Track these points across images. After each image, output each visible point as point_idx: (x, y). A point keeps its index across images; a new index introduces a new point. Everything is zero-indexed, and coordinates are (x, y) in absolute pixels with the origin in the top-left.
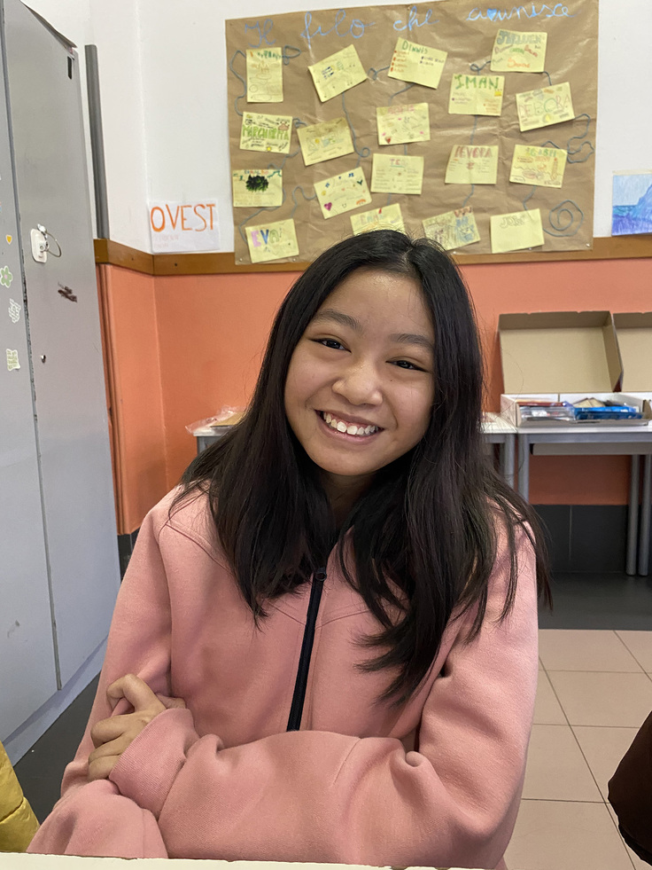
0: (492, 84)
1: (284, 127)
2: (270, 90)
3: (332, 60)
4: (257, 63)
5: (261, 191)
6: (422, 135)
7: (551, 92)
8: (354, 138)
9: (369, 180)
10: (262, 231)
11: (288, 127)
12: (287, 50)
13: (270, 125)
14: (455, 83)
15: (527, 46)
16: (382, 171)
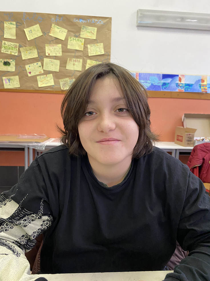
0: (80, 41)
1: (16, 47)
2: (12, 35)
3: (32, 28)
4: (8, 26)
5: (8, 66)
6: (60, 54)
7: (98, 45)
8: (38, 53)
9: (43, 66)
10: (8, 79)
11: (17, 47)
12: (18, 23)
13: (12, 46)
14: (69, 39)
15: (91, 31)
16: (47, 64)
